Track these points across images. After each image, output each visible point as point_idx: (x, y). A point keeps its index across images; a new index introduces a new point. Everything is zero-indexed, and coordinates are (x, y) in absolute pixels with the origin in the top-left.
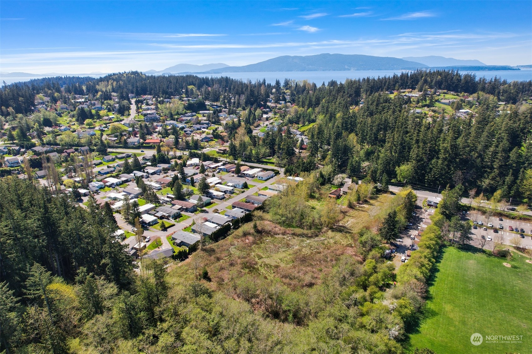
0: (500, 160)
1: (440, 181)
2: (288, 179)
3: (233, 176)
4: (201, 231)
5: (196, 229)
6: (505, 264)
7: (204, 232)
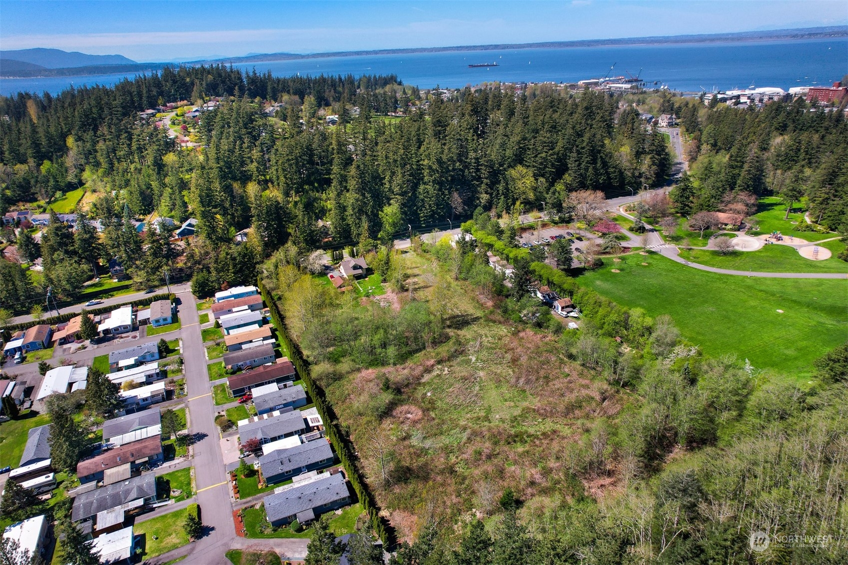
0: (486, 166)
1: (438, 214)
2: (219, 299)
3: (84, 348)
4: (300, 465)
5: (280, 472)
6: (613, 271)
7: (309, 463)
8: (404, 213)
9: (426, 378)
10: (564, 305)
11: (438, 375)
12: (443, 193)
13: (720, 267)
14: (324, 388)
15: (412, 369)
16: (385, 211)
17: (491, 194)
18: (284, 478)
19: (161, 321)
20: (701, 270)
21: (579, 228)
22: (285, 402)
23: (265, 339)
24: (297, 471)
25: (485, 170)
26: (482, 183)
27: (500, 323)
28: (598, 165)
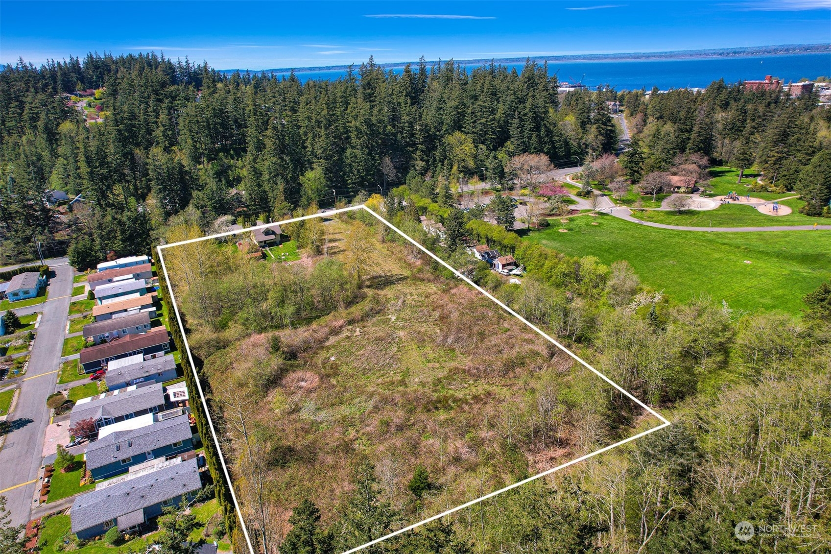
1: (368, 180)
4: (144, 451)
5: (114, 460)
6: (560, 231)
7: (156, 447)
8: (329, 179)
9: (333, 340)
10: (505, 262)
11: (348, 337)
12: (373, 159)
13: (677, 225)
14: (203, 358)
15: (314, 331)
16: (307, 176)
17: (427, 162)
18: (117, 469)
19: (21, 294)
20: (657, 228)
21: (523, 195)
22: (147, 374)
23: (143, 307)
24: (140, 459)
25: (420, 135)
26: (417, 149)
27: (429, 281)
28: (542, 133)
